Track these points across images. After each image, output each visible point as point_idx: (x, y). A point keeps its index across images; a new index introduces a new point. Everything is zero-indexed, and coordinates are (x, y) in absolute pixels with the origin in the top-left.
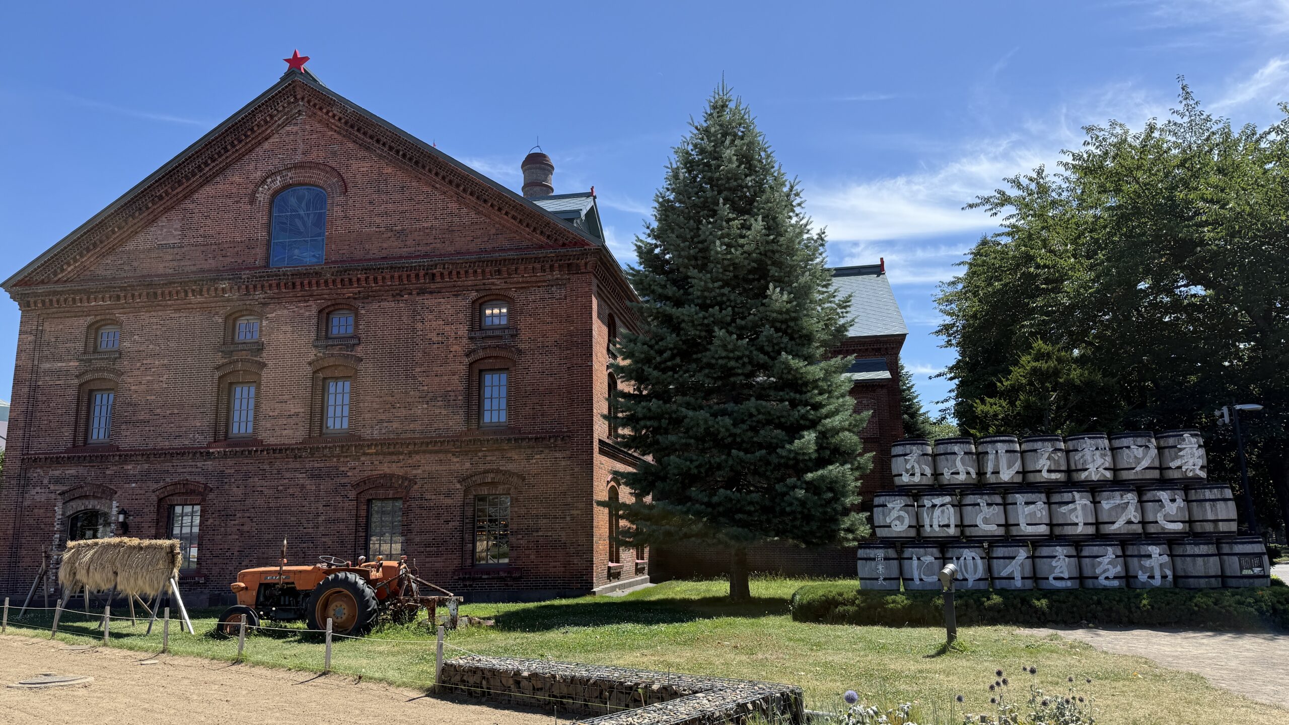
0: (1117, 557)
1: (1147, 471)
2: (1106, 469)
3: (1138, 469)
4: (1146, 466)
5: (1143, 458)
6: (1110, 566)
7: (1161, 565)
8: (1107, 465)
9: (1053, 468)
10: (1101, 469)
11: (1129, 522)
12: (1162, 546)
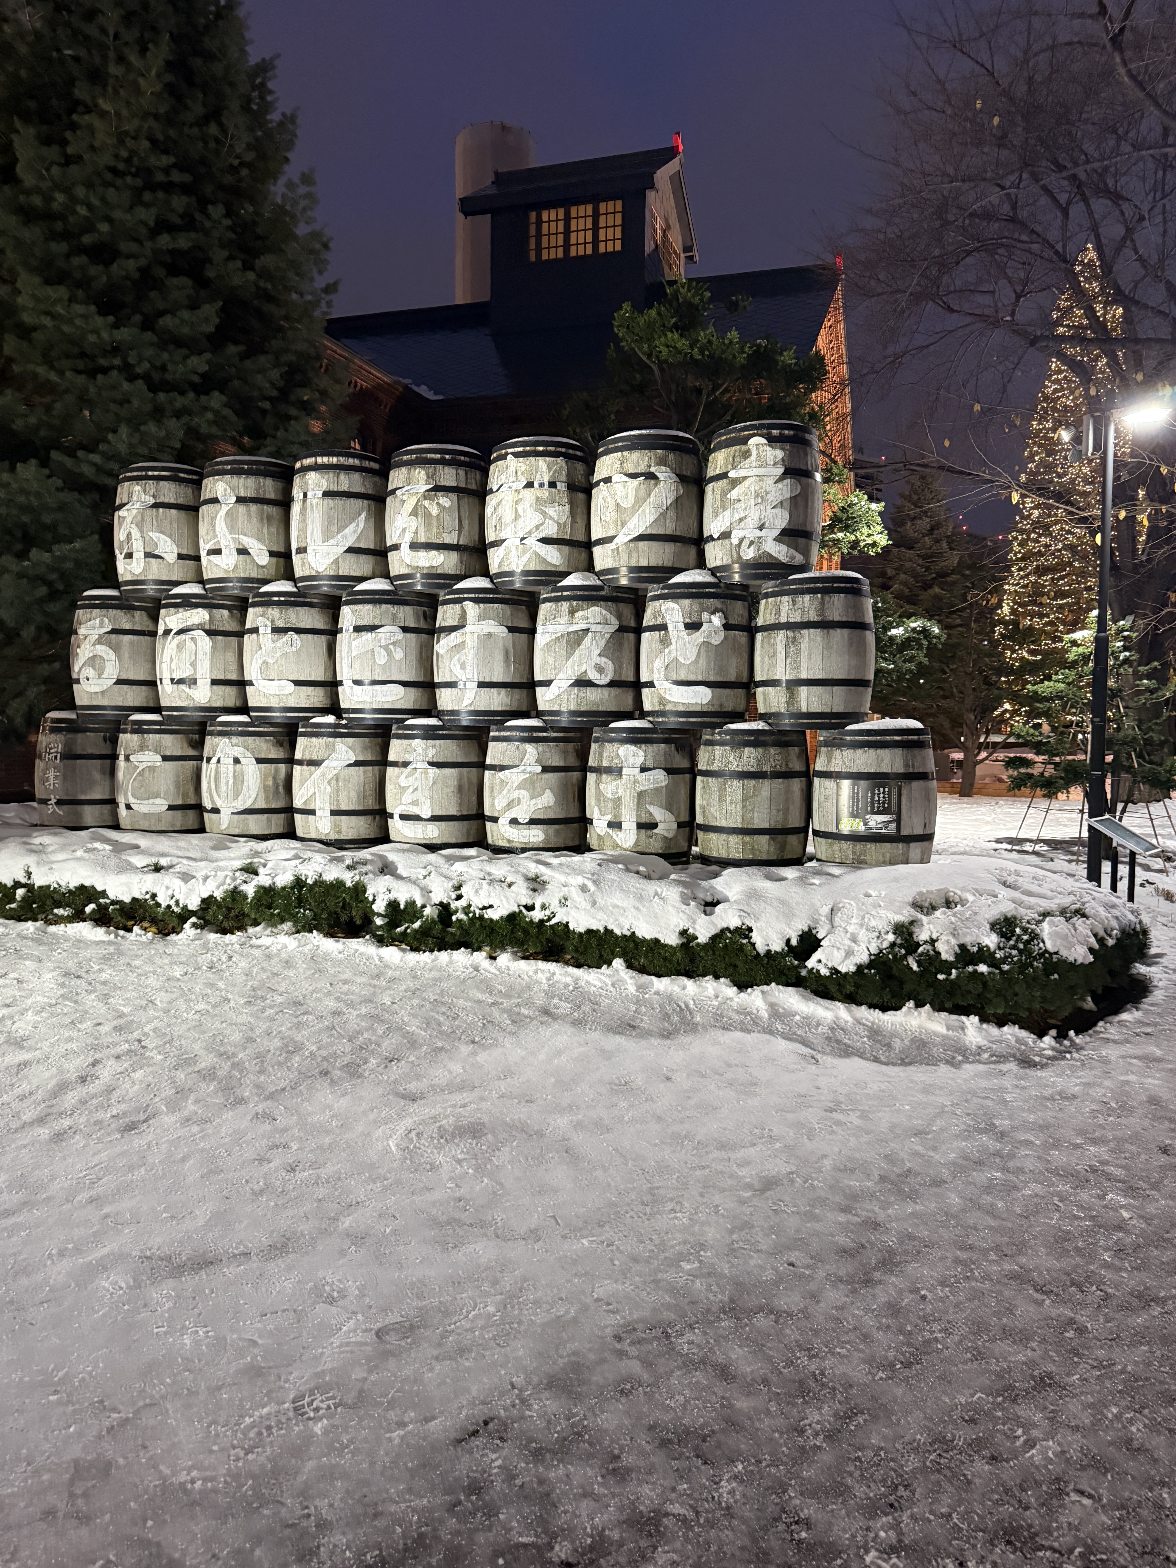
0: (545, 769)
1: (641, 544)
2: (545, 541)
3: (622, 539)
4: (641, 530)
5: (634, 510)
6: (523, 793)
7: (640, 794)
8: (551, 530)
9: (422, 539)
10: (532, 542)
11: (582, 683)
12: (652, 748)
